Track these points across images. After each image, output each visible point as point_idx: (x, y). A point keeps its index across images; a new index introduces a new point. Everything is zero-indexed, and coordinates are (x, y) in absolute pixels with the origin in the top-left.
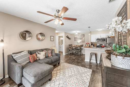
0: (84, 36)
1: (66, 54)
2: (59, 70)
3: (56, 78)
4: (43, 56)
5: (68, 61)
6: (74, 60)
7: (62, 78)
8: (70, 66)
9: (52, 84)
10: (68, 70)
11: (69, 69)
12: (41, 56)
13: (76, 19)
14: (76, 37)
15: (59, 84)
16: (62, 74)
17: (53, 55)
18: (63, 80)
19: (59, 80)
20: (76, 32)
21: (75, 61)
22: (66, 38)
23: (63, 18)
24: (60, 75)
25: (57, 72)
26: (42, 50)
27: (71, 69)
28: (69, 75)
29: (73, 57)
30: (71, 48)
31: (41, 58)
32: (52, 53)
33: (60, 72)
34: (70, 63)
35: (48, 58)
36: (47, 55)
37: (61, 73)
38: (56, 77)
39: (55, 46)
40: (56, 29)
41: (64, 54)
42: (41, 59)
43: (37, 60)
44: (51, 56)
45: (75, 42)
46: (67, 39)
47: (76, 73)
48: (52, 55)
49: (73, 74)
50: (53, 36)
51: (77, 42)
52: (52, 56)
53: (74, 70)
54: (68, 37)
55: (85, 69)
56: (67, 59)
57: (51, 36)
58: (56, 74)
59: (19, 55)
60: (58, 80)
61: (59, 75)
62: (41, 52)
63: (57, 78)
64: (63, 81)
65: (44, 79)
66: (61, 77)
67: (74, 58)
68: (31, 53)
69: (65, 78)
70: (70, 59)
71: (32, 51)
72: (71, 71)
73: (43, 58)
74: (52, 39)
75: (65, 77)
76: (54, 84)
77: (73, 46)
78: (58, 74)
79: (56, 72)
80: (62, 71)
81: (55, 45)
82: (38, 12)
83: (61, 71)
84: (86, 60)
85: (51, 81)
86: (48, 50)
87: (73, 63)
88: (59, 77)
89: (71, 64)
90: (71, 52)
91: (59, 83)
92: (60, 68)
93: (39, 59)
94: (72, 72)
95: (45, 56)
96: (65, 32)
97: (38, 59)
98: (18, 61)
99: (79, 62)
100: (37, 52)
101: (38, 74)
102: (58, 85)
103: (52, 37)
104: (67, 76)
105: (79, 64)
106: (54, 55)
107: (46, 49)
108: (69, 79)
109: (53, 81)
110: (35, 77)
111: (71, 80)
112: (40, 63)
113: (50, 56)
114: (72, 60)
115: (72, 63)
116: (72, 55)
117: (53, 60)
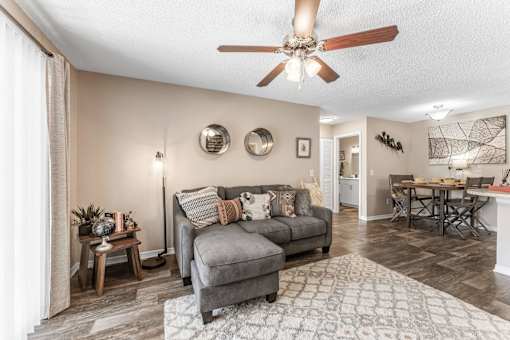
0: (505, 126)
1: (372, 218)
2: (320, 274)
3: (293, 302)
4: (261, 211)
5: (377, 251)
6: (416, 250)
7: (321, 313)
8: (378, 275)
9: (274, 319)
10: (361, 286)
11: (368, 286)
12: (257, 208)
13: (395, 27)
14: (438, 135)
15: (300, 329)
16: (327, 296)
17: (301, 211)
18: (321, 320)
19: (306, 312)
20: (436, 110)
21: (415, 257)
22: (378, 143)
23: (320, 44)
24: (316, 294)
25: (306, 281)
26: (262, 190)
27: (380, 287)
28: (361, 310)
29: (412, 238)
30: (406, 191)
31: (255, 217)
32: (295, 203)
33: (318, 286)
34: (380, 262)
35: (281, 218)
36: (276, 210)
37: (321, 288)
38: (297, 300)
39: (318, 179)
40: (324, 107)
41: (363, 217)
42: (253, 219)
43: (241, 220)
44: (294, 216)
45: (434, 161)
46: (383, 148)
47: (400, 314)
48: (296, 212)
49: (380, 311)
50: (310, 140)
51: (445, 161)
52: (297, 215)
53: (398, 296)
54: (385, 139)
55: (475, 315)
56: (372, 241)
57: (298, 139)
58: (300, 287)
59: (193, 196)
60: (300, 312)
61: (311, 295)
62: (255, 196)
63: (300, 303)
64: (319, 325)
65: (244, 285)
66: (316, 304)
67: (418, 243)
68: (225, 194)
69: (331, 315)
70: (391, 245)
71: (230, 189)
72: (378, 299)
73: (262, 217)
74: (304, 149)
75: (335, 310)
76: (280, 322)
77: (417, 181)
78: (307, 288)
79: (301, 279)
80: (330, 282)
81: (317, 173)
82: (222, 49)
83: (324, 282)
84: (498, 269)
85: (274, 305)
86: (284, 190)
87: (403, 264)
88: (308, 303)
89: (387, 266)
90: (404, 213)
91: (301, 326)
92: (323, 270)
93: (249, 219)
94: (382, 303)
95: (268, 211)
96: (368, 118)
97: (244, 217)
98: (188, 213)
99: (441, 268)
100: (242, 195)
101: (223, 262)
102: (294, 332)
103: (300, 142)
104: (347, 309)
105: (441, 279)
106: (306, 211)
107: (276, 188)
108: (352, 329)
109: (281, 310)
110: (211, 267)
111: (360, 333)
112: (245, 231)
113: (287, 213)
114: (402, 249)
115: (395, 263)
116: (410, 227)
117: (296, 231)
